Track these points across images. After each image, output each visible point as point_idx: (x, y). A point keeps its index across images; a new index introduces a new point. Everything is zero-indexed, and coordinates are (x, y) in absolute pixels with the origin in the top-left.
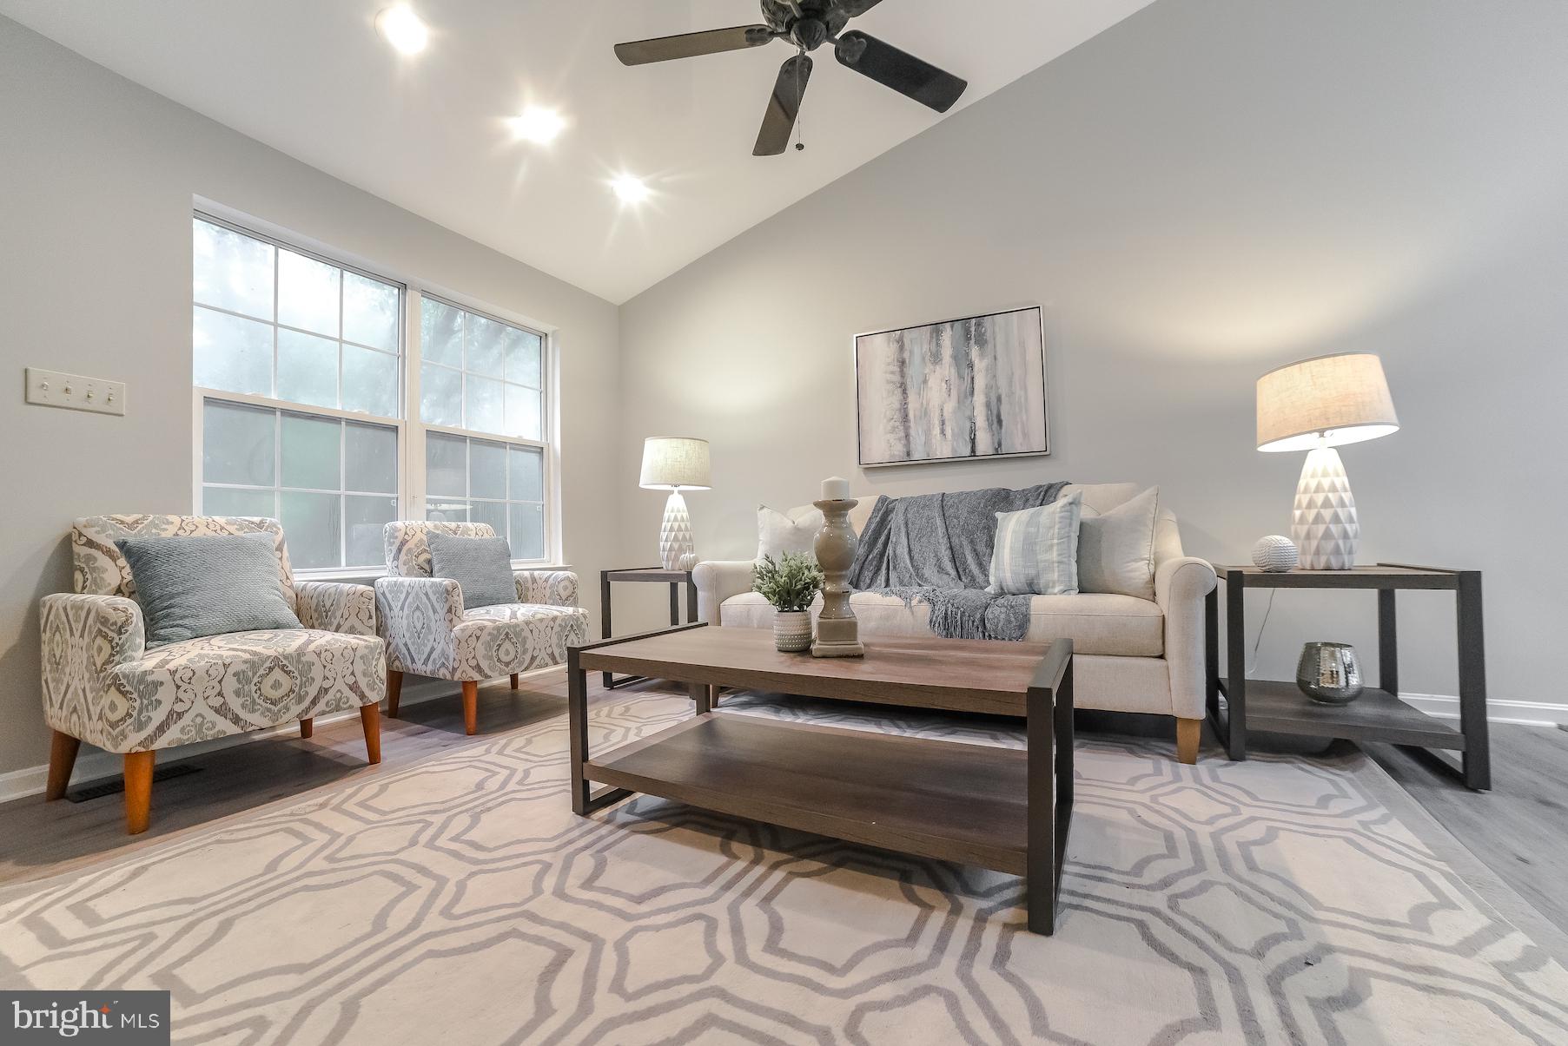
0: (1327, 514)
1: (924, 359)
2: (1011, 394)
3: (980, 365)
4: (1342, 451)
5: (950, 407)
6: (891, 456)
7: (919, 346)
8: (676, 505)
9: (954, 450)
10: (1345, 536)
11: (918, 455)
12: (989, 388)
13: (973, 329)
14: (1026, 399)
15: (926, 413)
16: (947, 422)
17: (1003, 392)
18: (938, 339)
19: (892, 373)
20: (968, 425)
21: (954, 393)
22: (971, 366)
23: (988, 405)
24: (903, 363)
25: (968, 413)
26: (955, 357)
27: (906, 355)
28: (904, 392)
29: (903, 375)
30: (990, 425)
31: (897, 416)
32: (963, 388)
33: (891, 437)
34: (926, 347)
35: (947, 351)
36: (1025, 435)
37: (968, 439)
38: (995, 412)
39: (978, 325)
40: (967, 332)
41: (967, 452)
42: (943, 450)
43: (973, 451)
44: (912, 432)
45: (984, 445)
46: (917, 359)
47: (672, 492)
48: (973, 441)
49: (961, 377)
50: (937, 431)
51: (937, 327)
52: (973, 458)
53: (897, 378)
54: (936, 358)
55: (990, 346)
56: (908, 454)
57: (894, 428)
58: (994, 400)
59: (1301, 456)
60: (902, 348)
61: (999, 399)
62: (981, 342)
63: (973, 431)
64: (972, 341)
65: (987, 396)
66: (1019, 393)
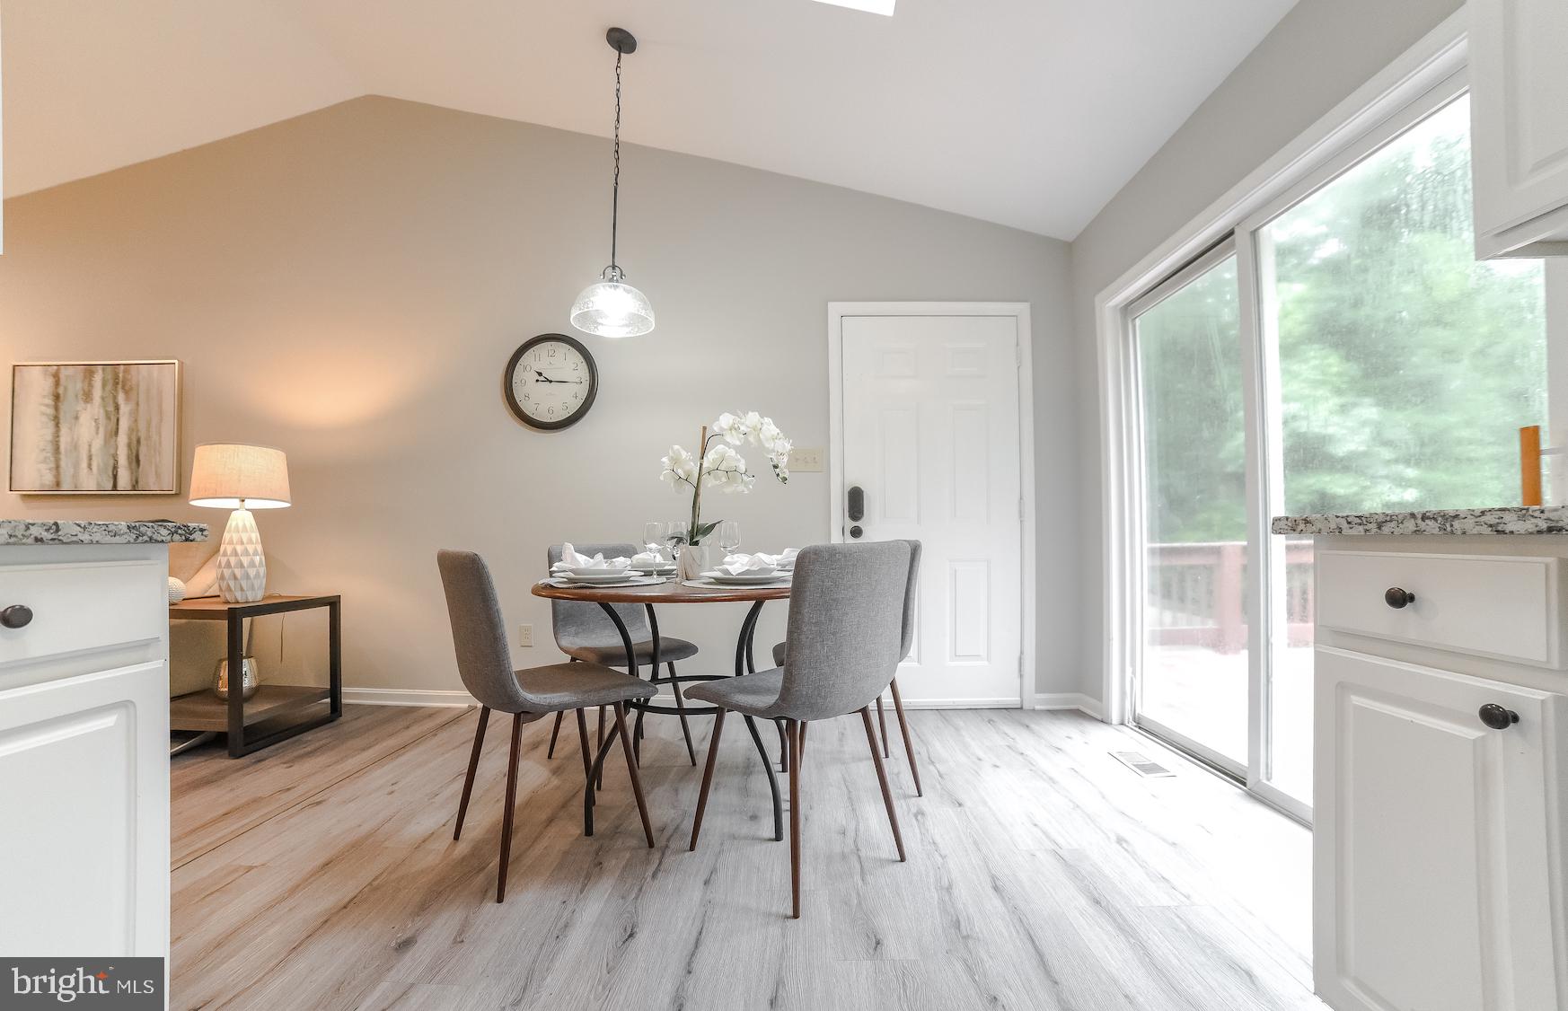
1: (76, 395)
2: (148, 438)
3: (125, 409)
4: (256, 513)
5: (98, 443)
6: (42, 484)
7: (73, 383)
9: (98, 484)
10: (247, 577)
11: (66, 485)
12: (133, 430)
13: (121, 375)
14: (160, 443)
15: (75, 446)
16: (94, 458)
17: (142, 435)
18: (90, 380)
19: (47, 405)
20: (111, 461)
21: (102, 430)
22: (117, 408)
23: (129, 446)
24: (58, 397)
25: (112, 451)
26: (104, 399)
27: (61, 390)
28: (57, 425)
29: (57, 407)
30: (130, 463)
31: (50, 446)
32: (109, 428)
33: (43, 466)
34: (79, 386)
35: (97, 392)
36: (158, 475)
37: (111, 476)
38: (134, 452)
39: (125, 371)
41: (110, 486)
42: (90, 483)
43: (115, 487)
44: (62, 463)
45: (124, 481)
46: (70, 395)
48: (115, 477)
49: (108, 418)
50: (84, 464)
51: (90, 368)
52: (112, 495)
53: (51, 411)
54: (88, 397)
55: (134, 392)
56: (57, 484)
57: (46, 457)
58: (134, 442)
59: (229, 512)
60: (57, 383)
61: (138, 441)
62: (127, 388)
63: (115, 468)
64: (120, 386)
65: (129, 436)
66: (155, 437)
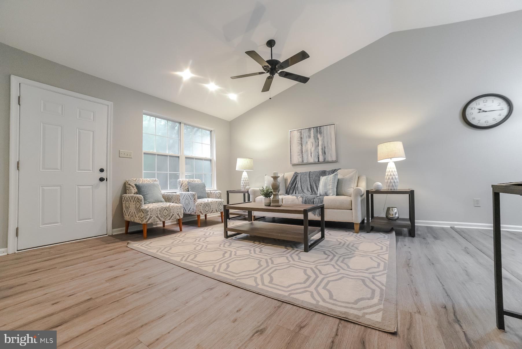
0: (391, 177)
1: (306, 137)
2: (328, 146)
3: (320, 139)
5: (313, 149)
6: (299, 162)
7: (305, 134)
8: (245, 175)
9: (314, 160)
10: (395, 182)
11: (305, 162)
12: (322, 144)
13: (318, 130)
14: (331, 147)
15: (307, 151)
16: (312, 153)
17: (326, 145)
18: (310, 132)
19: (299, 140)
20: (317, 154)
21: (314, 146)
22: (318, 139)
23: (322, 149)
24: (301, 138)
25: (317, 151)
26: (314, 137)
27: (302, 136)
28: (302, 145)
29: (301, 141)
30: (323, 154)
31: (300, 151)
32: (316, 145)
33: (299, 157)
34: (307, 134)
35: (312, 135)
36: (331, 157)
37: (317, 157)
38: (324, 151)
39: (320, 128)
40: (317, 130)
41: (317, 161)
42: (311, 160)
43: (319, 160)
44: (304, 155)
45: (321, 159)
46: (305, 137)
47: (244, 171)
48: (318, 158)
49: (316, 142)
50: (310, 155)
51: (310, 129)
52: (319, 162)
53: (300, 142)
54: (310, 137)
55: (323, 134)
56: (303, 161)
57: (299, 154)
58: (324, 148)
60: (301, 134)
62: (320, 133)
63: (318, 155)
64: (318, 133)
65: (322, 146)
66: (330, 146)
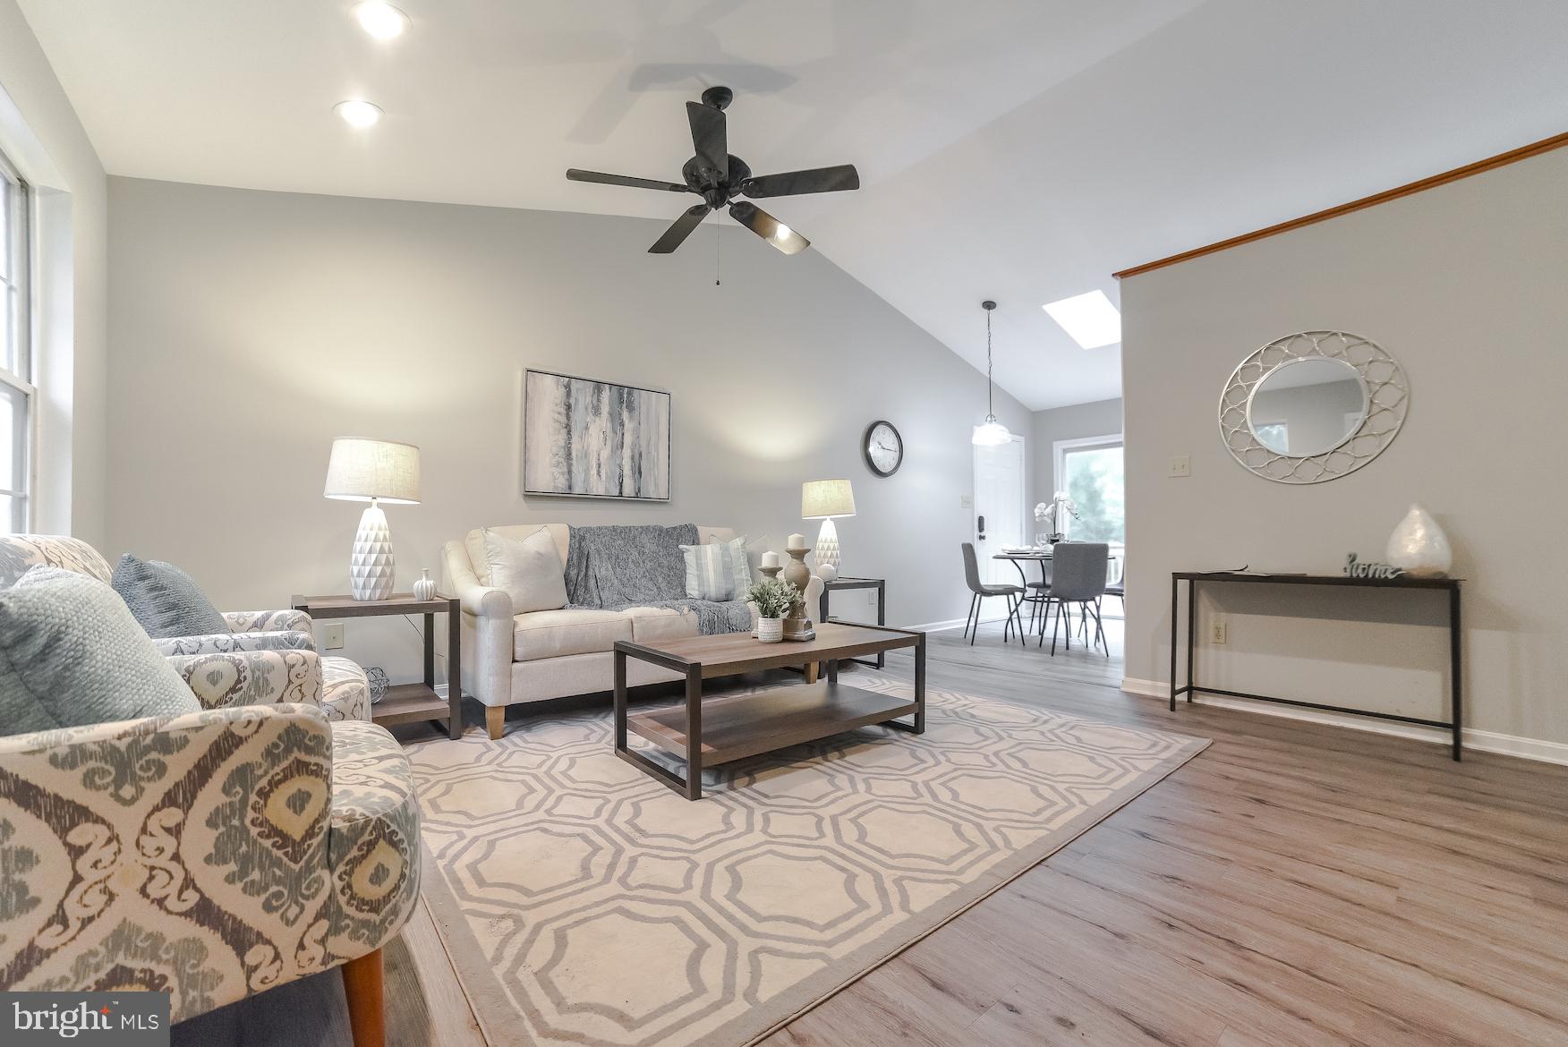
1: (586, 408)
2: (649, 453)
3: (628, 426)
5: (605, 453)
6: (555, 487)
7: (583, 396)
8: (373, 523)
9: (606, 489)
11: (578, 490)
12: (634, 445)
13: (625, 396)
14: (658, 459)
15: (586, 455)
16: (602, 465)
17: (643, 450)
18: (599, 396)
19: (559, 413)
20: (618, 471)
21: (609, 442)
22: (622, 424)
23: (633, 458)
24: (569, 407)
25: (618, 462)
26: (611, 414)
27: (572, 401)
28: (569, 433)
29: (568, 417)
30: (634, 474)
31: (562, 452)
32: (616, 441)
33: (556, 471)
34: (589, 399)
35: (605, 409)
36: (656, 485)
37: (617, 482)
38: (637, 465)
39: (629, 394)
40: (621, 395)
41: (616, 492)
42: (598, 488)
43: (621, 493)
44: (574, 469)
45: (629, 490)
46: (581, 406)
48: (621, 484)
49: (614, 431)
50: (594, 472)
51: (599, 385)
52: (620, 498)
53: (563, 419)
54: (597, 411)
55: (637, 413)
56: (570, 488)
57: (559, 463)
58: (637, 456)
60: (569, 394)
61: (640, 455)
62: (631, 408)
63: (621, 477)
64: (625, 405)
65: (632, 451)
66: (654, 453)
